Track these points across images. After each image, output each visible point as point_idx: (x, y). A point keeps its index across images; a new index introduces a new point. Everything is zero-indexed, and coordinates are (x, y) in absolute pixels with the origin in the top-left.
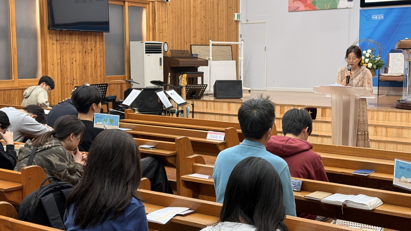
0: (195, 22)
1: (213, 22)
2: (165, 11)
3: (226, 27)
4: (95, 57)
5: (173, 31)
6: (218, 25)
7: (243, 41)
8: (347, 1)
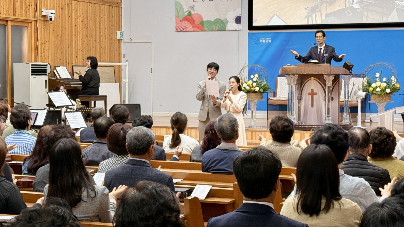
0: (77, 41)
1: (95, 41)
2: (47, 31)
3: (108, 46)
5: (54, 51)
6: (100, 44)
7: (127, 62)
8: (235, 23)
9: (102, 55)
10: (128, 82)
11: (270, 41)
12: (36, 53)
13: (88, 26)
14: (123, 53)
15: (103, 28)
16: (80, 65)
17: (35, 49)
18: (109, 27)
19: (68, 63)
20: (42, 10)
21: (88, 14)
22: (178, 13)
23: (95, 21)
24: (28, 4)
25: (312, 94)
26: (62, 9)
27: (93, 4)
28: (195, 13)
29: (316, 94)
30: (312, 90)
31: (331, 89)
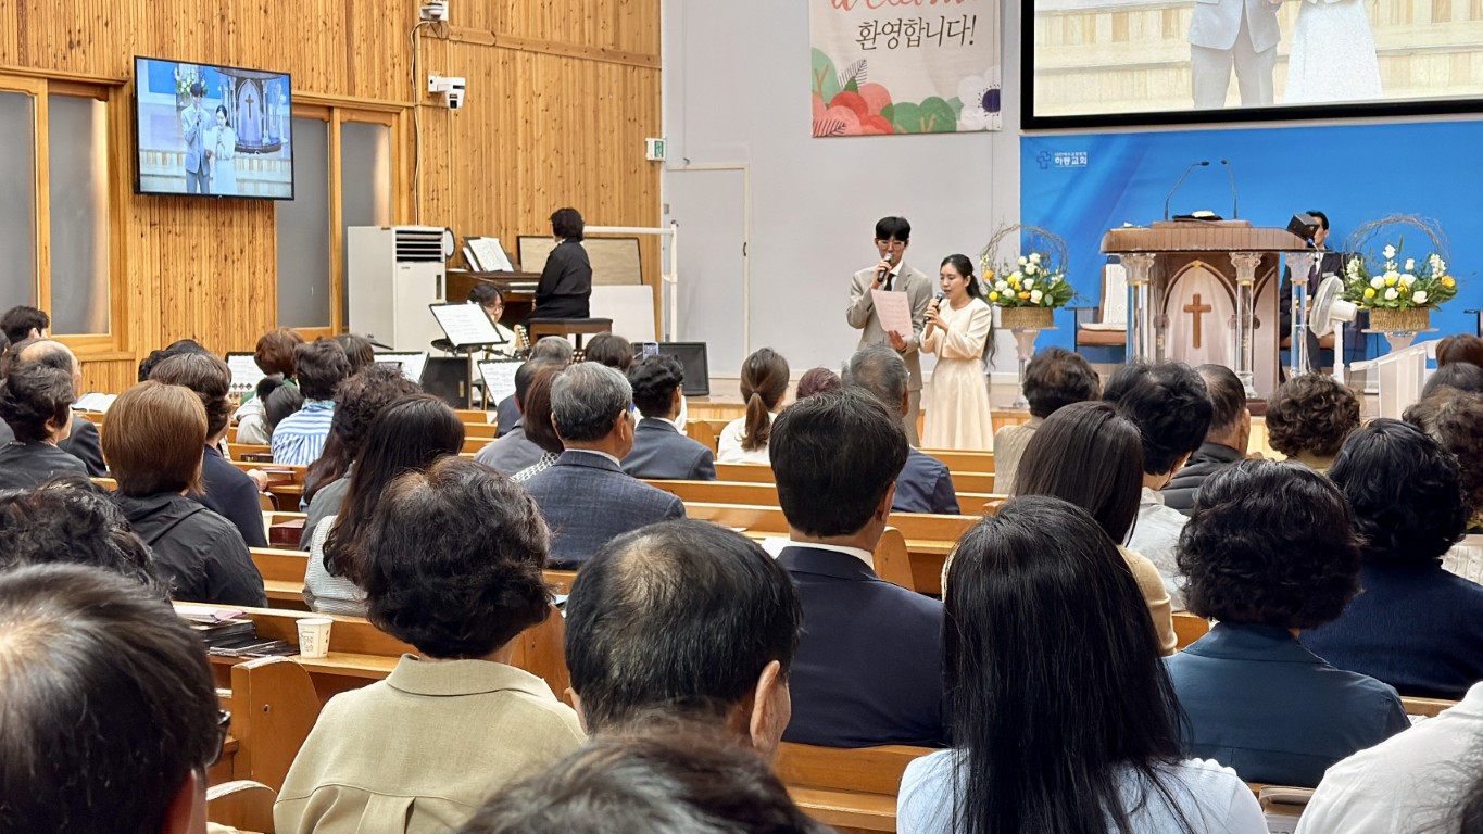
0: (529, 166)
1: (583, 166)
2: (444, 137)
3: (622, 180)
4: (251, 271)
5: (466, 195)
6: (598, 175)
7: (674, 225)
8: (982, 110)
9: (602, 206)
10: (677, 284)
11: (1084, 161)
12: (413, 200)
13: (561, 121)
14: (663, 199)
15: (605, 129)
16: (541, 234)
17: (411, 190)
18: (625, 126)
19: (504, 228)
20: (430, 78)
21: (561, 89)
22: (820, 87)
23: (583, 111)
24: (390, 62)
25: (1197, 308)
26: (488, 74)
27: (577, 61)
28: (867, 81)
29: (1208, 309)
30: (1197, 298)
31: (1252, 294)
